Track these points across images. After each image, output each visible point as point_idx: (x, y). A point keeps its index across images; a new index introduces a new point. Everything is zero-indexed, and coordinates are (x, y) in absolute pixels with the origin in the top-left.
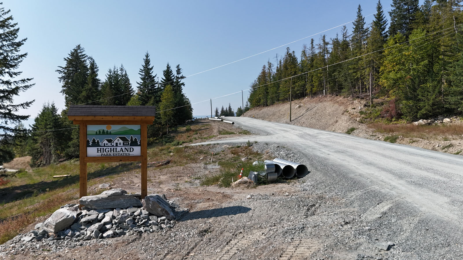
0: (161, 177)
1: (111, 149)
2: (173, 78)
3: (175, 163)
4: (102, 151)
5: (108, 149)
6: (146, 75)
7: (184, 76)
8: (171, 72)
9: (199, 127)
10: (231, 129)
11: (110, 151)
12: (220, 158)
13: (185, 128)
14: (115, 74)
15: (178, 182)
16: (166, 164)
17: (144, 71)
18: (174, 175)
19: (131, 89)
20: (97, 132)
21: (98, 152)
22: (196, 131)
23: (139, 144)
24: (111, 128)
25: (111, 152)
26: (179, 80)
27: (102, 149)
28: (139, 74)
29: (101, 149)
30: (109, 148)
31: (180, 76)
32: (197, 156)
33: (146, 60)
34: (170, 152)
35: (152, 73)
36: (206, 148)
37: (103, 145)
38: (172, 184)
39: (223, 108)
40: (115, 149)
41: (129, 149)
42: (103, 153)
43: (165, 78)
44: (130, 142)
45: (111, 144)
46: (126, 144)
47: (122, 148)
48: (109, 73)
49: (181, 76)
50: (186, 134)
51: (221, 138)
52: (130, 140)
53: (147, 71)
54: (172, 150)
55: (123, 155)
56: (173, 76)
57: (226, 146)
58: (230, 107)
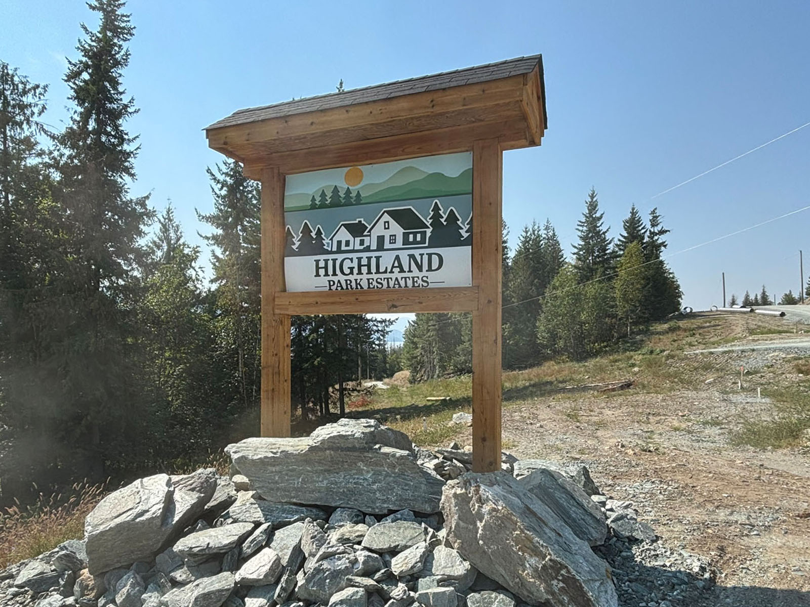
0: (607, 412)
1: (360, 259)
2: (643, 231)
3: (644, 387)
4: (330, 272)
5: (351, 260)
6: (589, 231)
7: (665, 228)
8: (640, 222)
9: (699, 324)
10: (778, 326)
11: (356, 271)
12: (763, 381)
13: (666, 326)
14: (534, 234)
15: (651, 428)
16: (622, 388)
17: (586, 224)
18: (640, 411)
19: (562, 259)
20: (313, 199)
21: (318, 275)
22: (692, 332)
23: (465, 235)
24: (360, 176)
25: (360, 273)
26: (656, 238)
27: (330, 263)
28: (577, 229)
29: (326, 261)
30: (354, 256)
31: (656, 229)
32: (699, 376)
33: (590, 202)
34: (633, 365)
35: (601, 225)
36: (721, 359)
37: (335, 249)
38: (632, 432)
39: (747, 296)
40: (373, 261)
41: (426, 258)
42: (335, 279)
43: (627, 233)
44: (429, 232)
45: (362, 243)
46: (415, 237)
47: (397, 258)
48: (524, 234)
49: (659, 229)
50: (670, 335)
51: (758, 340)
52: (428, 222)
53: (592, 222)
54: (638, 362)
55: (402, 283)
56: (643, 228)
57: (776, 354)
58: (764, 293)
